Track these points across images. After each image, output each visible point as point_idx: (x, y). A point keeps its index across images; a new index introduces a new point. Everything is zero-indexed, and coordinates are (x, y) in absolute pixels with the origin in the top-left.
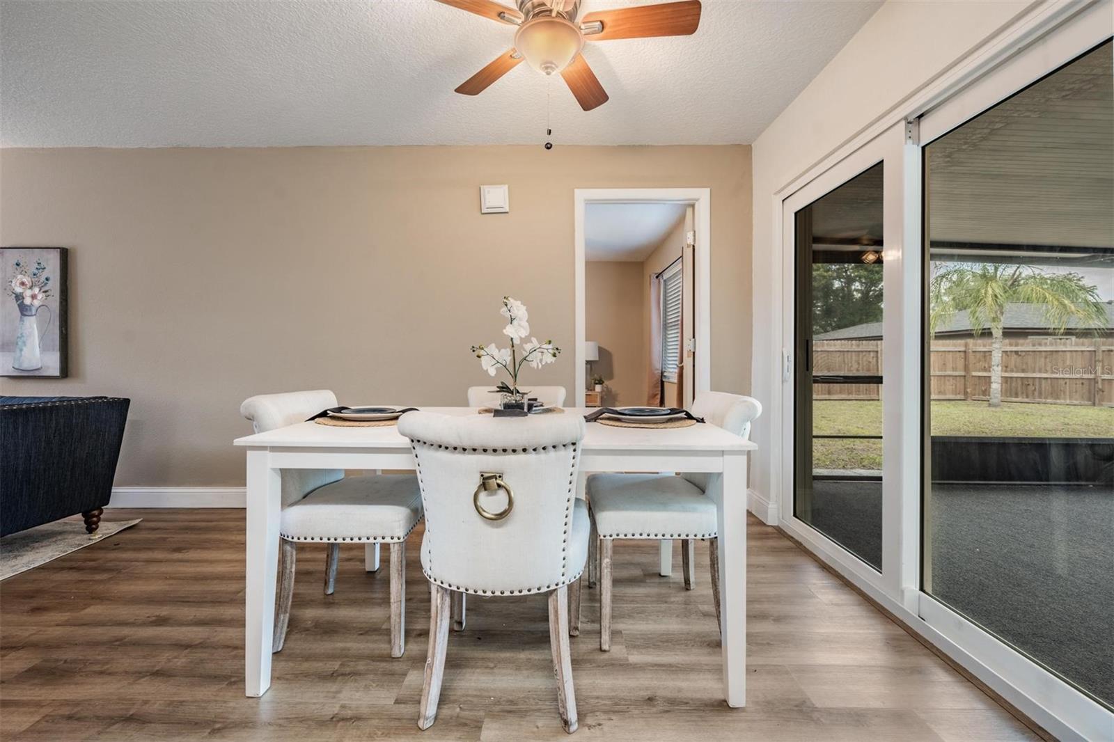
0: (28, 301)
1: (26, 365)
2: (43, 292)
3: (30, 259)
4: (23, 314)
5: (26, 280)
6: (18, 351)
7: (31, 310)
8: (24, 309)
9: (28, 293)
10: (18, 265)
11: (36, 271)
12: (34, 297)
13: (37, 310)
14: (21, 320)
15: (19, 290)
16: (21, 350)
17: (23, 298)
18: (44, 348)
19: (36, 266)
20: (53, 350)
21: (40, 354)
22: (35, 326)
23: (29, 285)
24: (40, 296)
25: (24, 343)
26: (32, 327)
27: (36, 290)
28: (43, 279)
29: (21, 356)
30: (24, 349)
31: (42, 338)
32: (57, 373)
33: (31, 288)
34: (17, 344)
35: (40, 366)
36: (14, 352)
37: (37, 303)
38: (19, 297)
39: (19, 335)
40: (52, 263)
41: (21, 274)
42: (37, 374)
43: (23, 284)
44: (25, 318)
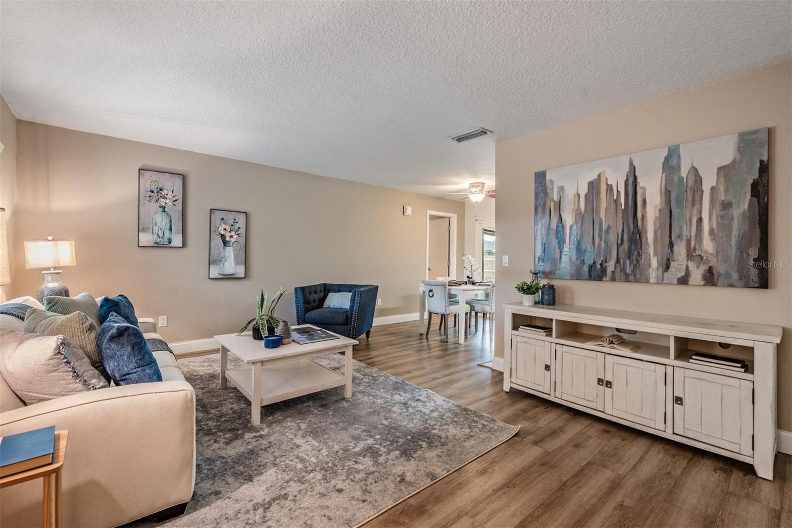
0: (228, 239)
1: (226, 272)
2: (238, 234)
3: (230, 217)
4: (225, 245)
5: (228, 228)
6: (222, 264)
7: (229, 243)
8: (225, 243)
9: (228, 235)
10: (223, 219)
11: (233, 224)
12: (231, 237)
13: (233, 243)
14: (224, 248)
15: (223, 232)
16: (224, 264)
17: (225, 237)
18: (237, 263)
19: (233, 221)
20: (242, 264)
21: (235, 266)
22: (232, 252)
23: (229, 230)
24: (235, 236)
25: (225, 261)
26: (230, 252)
27: (233, 233)
28: (236, 228)
29: (224, 267)
30: (225, 263)
31: (235, 258)
32: (244, 276)
33: (229, 232)
34: (221, 261)
35: (234, 272)
36: (219, 265)
37: (233, 240)
38: (223, 236)
39: (223, 256)
40: (241, 220)
41: (224, 224)
42: (232, 276)
43: (225, 229)
44: (226, 248)
